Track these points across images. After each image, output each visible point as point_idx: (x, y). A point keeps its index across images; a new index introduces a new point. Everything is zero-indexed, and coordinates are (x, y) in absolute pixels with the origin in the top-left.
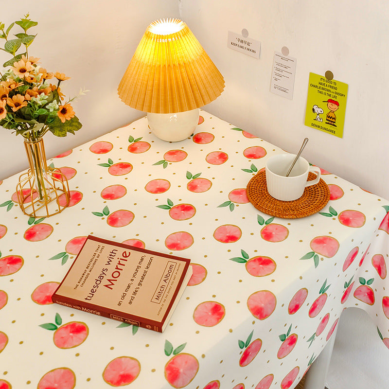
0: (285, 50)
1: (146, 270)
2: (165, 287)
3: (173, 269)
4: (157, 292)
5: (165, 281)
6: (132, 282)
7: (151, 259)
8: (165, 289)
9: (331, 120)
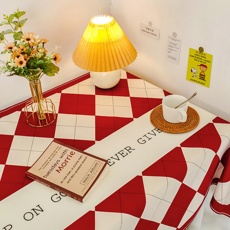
0: (175, 34)
1: (82, 164)
2: (90, 176)
3: (97, 165)
4: (85, 178)
5: (91, 172)
6: (72, 170)
7: (86, 158)
8: (90, 177)
9: (202, 76)
